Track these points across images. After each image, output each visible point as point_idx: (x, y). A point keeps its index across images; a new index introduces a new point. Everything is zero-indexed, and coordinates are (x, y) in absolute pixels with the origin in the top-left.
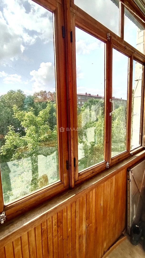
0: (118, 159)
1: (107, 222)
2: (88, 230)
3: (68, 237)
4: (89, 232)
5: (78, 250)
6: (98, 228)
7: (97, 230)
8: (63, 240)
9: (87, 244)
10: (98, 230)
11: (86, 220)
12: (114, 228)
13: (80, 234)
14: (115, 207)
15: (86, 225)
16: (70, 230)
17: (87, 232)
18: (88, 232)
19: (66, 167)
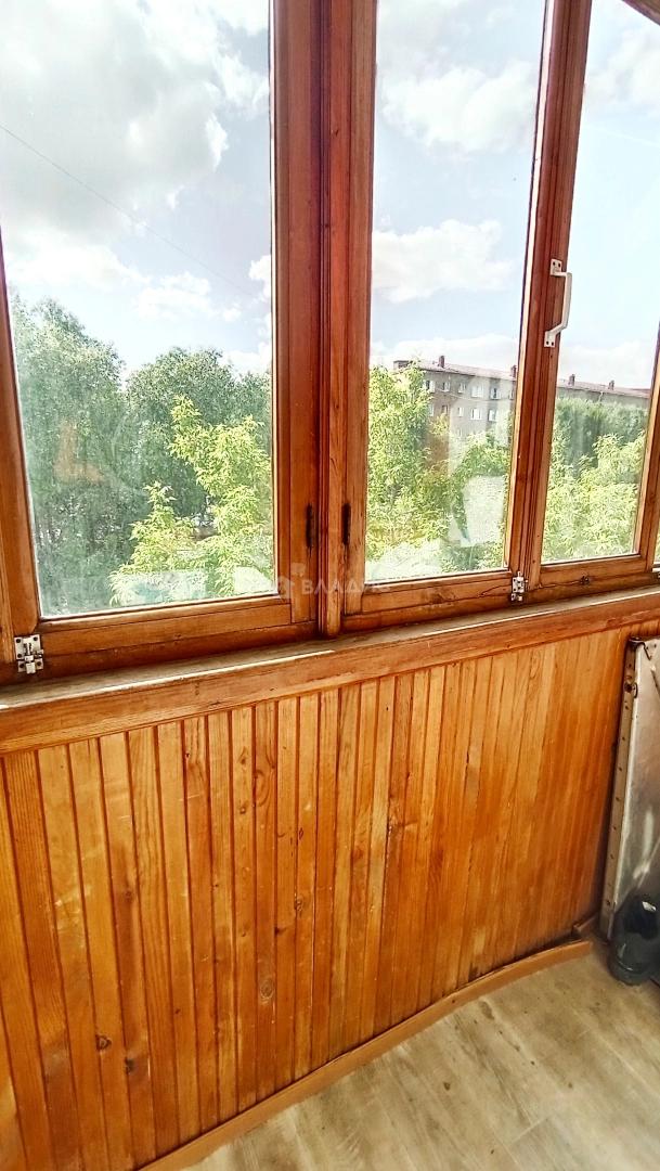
0: (578, 575)
1: (498, 850)
2: (398, 844)
3: (300, 833)
4: (401, 855)
5: (346, 909)
6: (448, 857)
7: (441, 859)
8: (277, 836)
9: (387, 901)
10: (447, 865)
11: (391, 796)
12: (532, 890)
13: (356, 843)
14: (541, 799)
15: (389, 820)
16: (308, 807)
17: (393, 853)
18: (398, 851)
19: (303, 534)
